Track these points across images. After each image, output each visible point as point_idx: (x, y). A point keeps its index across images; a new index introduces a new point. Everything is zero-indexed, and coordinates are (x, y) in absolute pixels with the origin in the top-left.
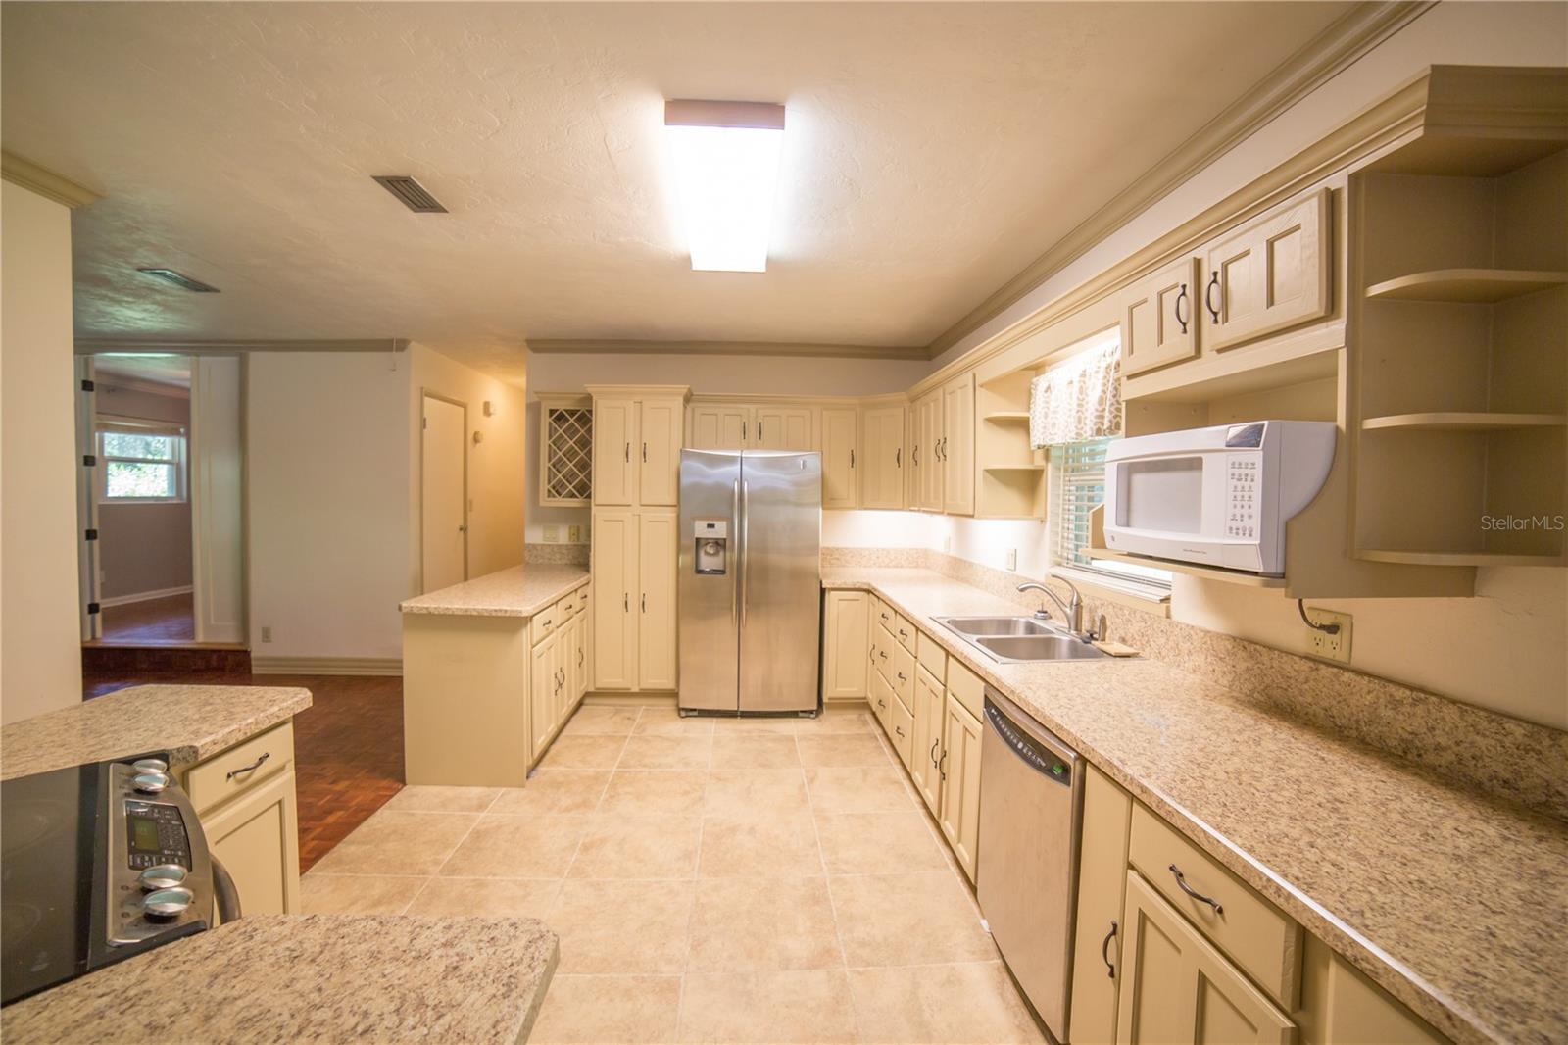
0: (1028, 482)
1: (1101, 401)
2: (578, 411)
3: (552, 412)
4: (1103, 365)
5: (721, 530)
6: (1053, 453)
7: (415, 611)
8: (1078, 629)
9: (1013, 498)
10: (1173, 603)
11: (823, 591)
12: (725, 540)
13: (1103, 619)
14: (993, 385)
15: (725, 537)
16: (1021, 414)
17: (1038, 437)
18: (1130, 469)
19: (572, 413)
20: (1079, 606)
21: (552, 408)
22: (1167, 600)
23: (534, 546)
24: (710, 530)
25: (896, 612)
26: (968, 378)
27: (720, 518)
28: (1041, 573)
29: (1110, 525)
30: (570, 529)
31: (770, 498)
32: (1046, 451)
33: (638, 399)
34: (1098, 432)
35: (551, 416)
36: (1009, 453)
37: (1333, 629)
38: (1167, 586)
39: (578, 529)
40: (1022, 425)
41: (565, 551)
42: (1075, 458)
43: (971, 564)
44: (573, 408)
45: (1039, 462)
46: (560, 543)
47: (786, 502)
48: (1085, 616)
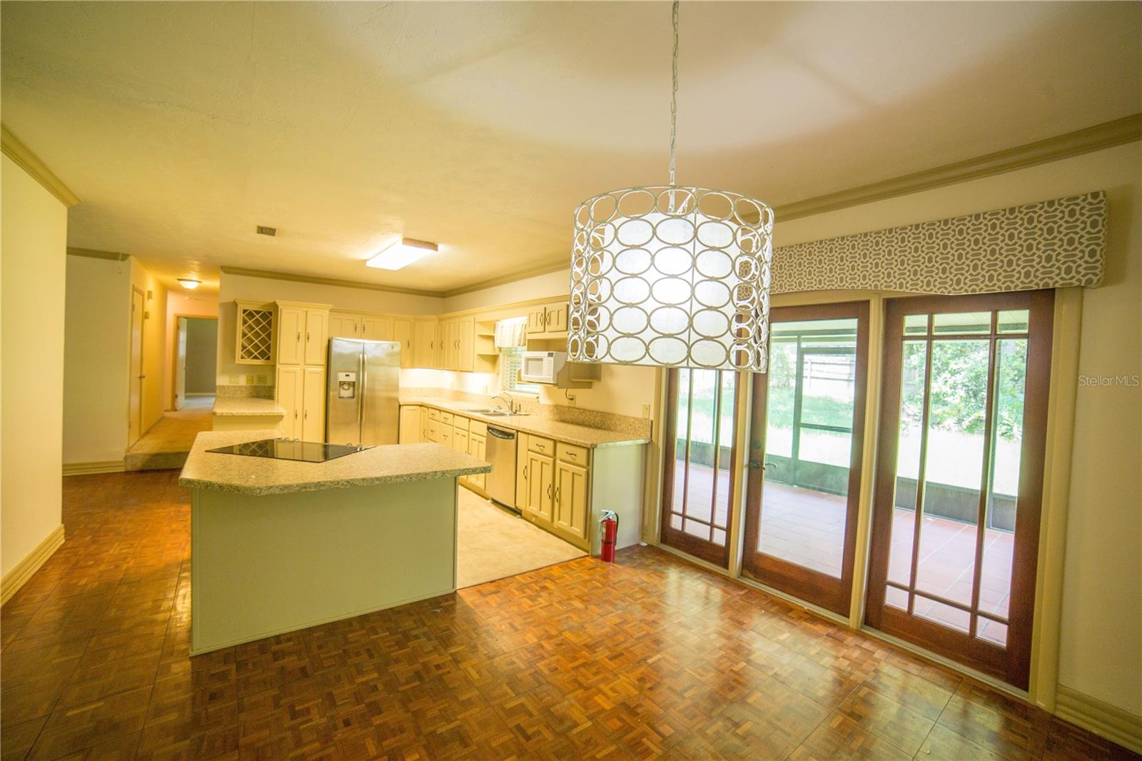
0: (494, 359)
1: (520, 335)
2: (261, 312)
3: (245, 311)
4: (522, 324)
5: (352, 378)
6: (502, 349)
7: (224, 414)
8: (512, 410)
9: (487, 365)
10: (540, 399)
11: (400, 406)
12: (354, 382)
13: (520, 406)
14: (482, 323)
15: (354, 380)
16: (492, 334)
17: (498, 343)
18: (528, 360)
19: (258, 312)
20: (512, 402)
21: (245, 309)
22: (538, 398)
23: (223, 387)
24: (347, 377)
25: (440, 411)
26: (471, 318)
27: (352, 372)
28: (499, 392)
29: (523, 374)
30: (247, 376)
31: (377, 363)
32: (500, 349)
33: (305, 310)
34: (519, 345)
35: (244, 313)
36: (486, 349)
37: (572, 399)
38: (538, 394)
39: (252, 377)
40: (492, 338)
41: (244, 390)
42: (510, 353)
43: (465, 393)
44: (258, 310)
45: (497, 352)
46: (241, 384)
47: (384, 365)
48: (514, 406)
